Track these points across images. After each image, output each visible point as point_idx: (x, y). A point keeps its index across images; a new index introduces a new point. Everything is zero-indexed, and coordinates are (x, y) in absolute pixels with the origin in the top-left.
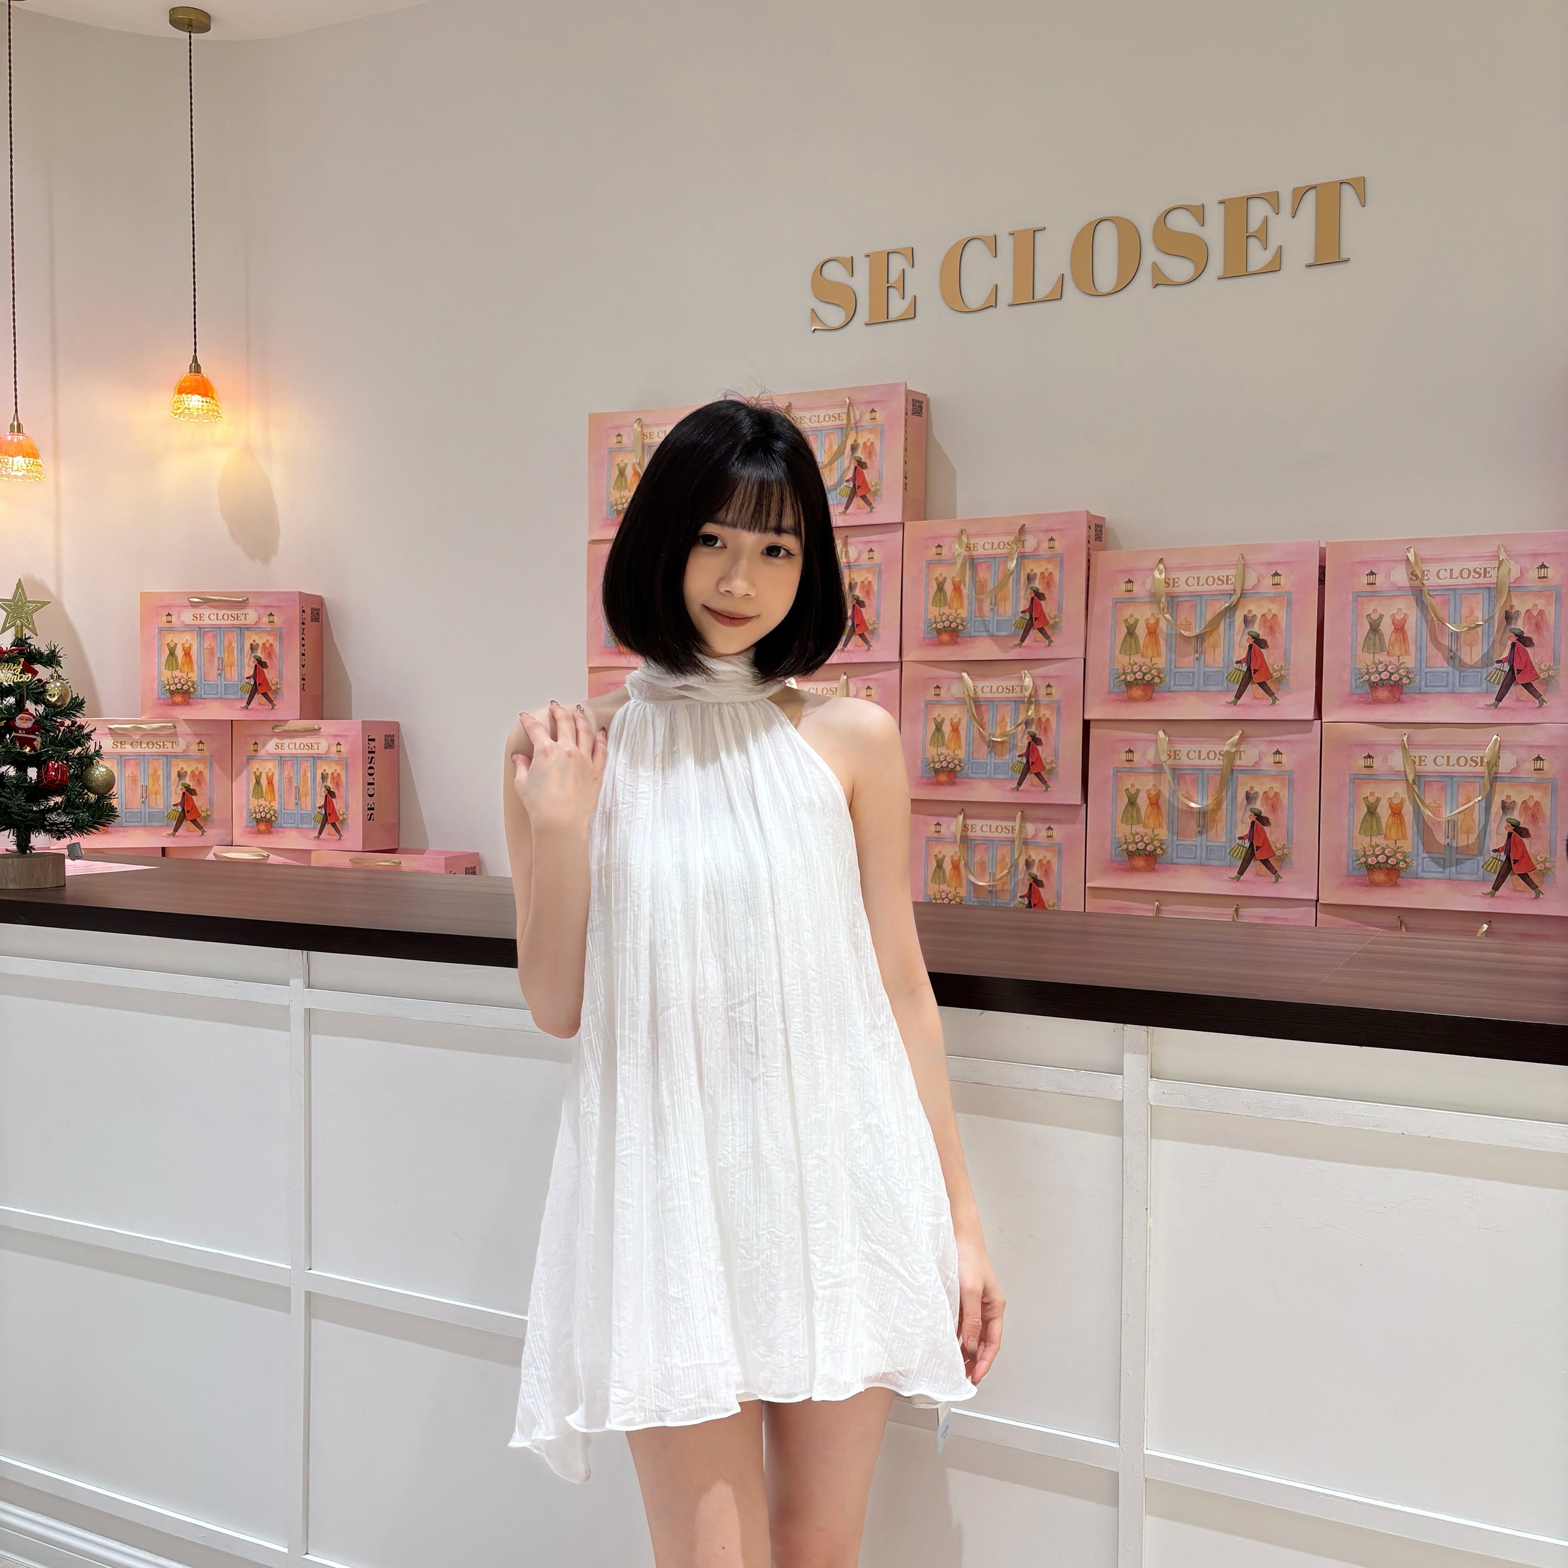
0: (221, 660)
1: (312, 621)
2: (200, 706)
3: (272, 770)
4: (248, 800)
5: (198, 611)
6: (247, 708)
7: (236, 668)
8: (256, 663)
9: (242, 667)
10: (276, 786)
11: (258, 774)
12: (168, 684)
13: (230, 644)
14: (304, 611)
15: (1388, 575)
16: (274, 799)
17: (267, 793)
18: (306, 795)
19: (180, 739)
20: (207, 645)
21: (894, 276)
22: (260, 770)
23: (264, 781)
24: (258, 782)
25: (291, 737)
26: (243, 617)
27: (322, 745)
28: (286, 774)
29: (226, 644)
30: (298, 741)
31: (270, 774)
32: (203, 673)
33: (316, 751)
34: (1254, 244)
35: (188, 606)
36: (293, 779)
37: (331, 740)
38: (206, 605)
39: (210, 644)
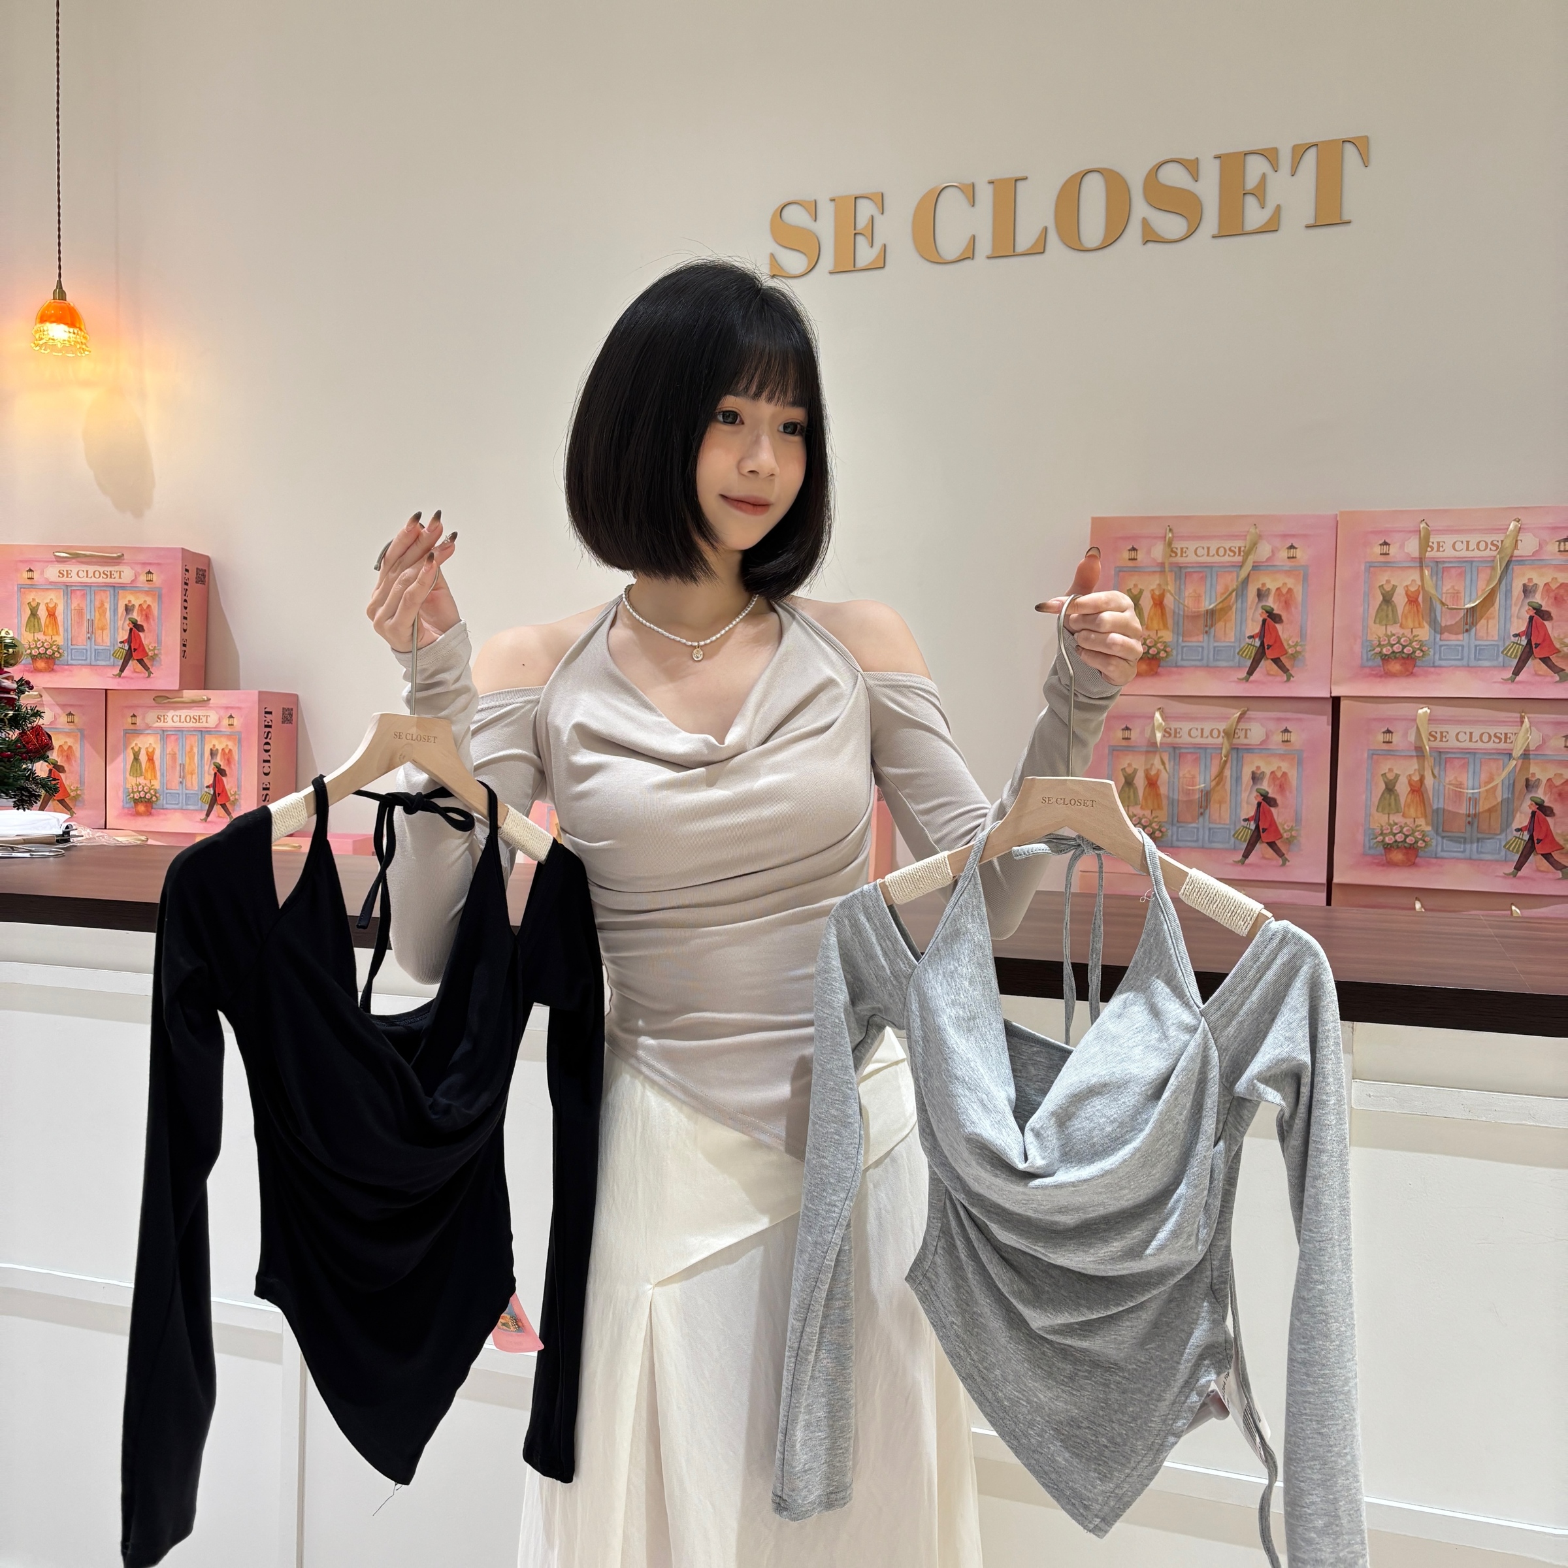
0: (91, 622)
1: (196, 582)
2: (67, 673)
3: (154, 745)
4: (125, 779)
5: (64, 567)
6: (119, 675)
7: (108, 630)
8: (131, 626)
10: (157, 763)
11: (136, 750)
12: (30, 650)
13: (102, 604)
14: (187, 570)
15: (1402, 546)
16: (155, 777)
17: (146, 771)
18: (192, 774)
19: (46, 710)
20: (74, 605)
21: (862, 222)
22: (139, 745)
23: (143, 758)
24: (136, 759)
25: (175, 709)
26: (116, 575)
27: (211, 718)
28: (169, 750)
29: (97, 604)
30: (184, 713)
31: (150, 750)
32: (70, 637)
33: (205, 725)
34: (1251, 202)
35: (52, 561)
36: (178, 756)
37: (222, 712)
38: (74, 561)
39: (78, 605)
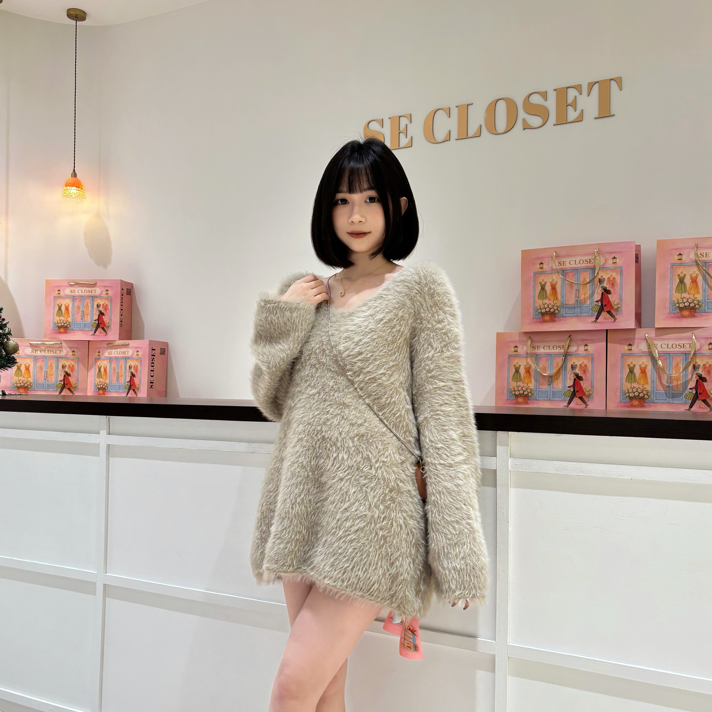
0: (83, 312)
1: (127, 294)
2: (72, 334)
5: (72, 289)
6: (94, 334)
7: (90, 315)
8: (99, 313)
9: (93, 315)
11: (100, 366)
12: (57, 323)
13: (88, 304)
14: (123, 290)
19: (64, 349)
20: (76, 304)
21: (402, 127)
22: (101, 365)
23: (102, 370)
24: (100, 370)
25: (115, 348)
26: (94, 291)
27: (130, 352)
28: (113, 366)
29: (86, 304)
30: (119, 350)
31: (105, 367)
33: (127, 355)
34: (570, 109)
35: (68, 286)
36: (116, 369)
37: (134, 349)
38: (77, 286)
39: (78, 305)
